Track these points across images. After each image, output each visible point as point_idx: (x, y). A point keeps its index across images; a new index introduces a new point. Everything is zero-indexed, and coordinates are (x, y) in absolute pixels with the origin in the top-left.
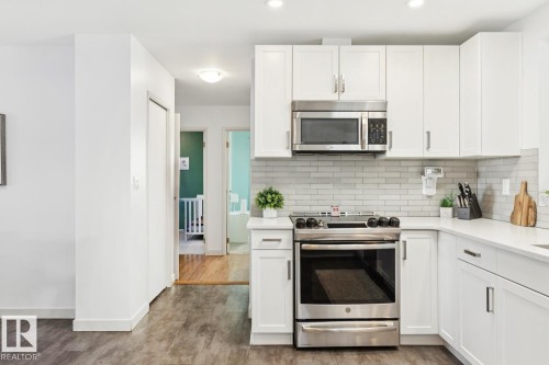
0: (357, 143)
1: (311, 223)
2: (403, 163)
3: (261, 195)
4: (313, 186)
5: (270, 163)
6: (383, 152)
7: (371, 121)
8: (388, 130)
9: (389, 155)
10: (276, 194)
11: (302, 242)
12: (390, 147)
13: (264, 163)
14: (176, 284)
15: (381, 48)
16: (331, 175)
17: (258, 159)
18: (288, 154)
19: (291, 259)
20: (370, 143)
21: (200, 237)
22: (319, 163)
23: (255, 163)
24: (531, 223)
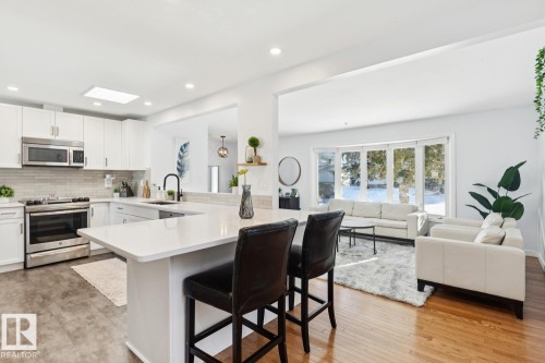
0: (67, 162)
1: (37, 203)
6: (82, 167)
7: (75, 152)
8: (85, 156)
9: (85, 168)
10: (9, 189)
11: (31, 213)
12: (86, 165)
16: (49, 178)
18: (19, 166)
19: (23, 223)
20: (74, 162)
24: (148, 196)
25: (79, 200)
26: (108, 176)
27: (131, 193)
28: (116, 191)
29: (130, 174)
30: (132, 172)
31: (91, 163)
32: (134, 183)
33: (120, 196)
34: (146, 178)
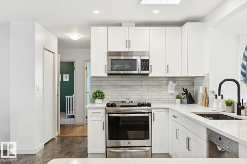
0: (136, 70)
1: (113, 105)
2: (160, 79)
3: (95, 93)
4: (119, 89)
5: (99, 79)
6: (148, 74)
7: (142, 61)
8: (150, 64)
9: (150, 75)
10: (101, 93)
11: (109, 113)
12: (151, 72)
13: (96, 79)
14: (58, 137)
15: (147, 28)
16: (126, 84)
17: (93, 77)
18: (106, 75)
19: (105, 121)
20: (141, 70)
21: (73, 117)
22: (122, 79)
23: (93, 79)
24: (207, 104)
25: (143, 105)
26: (171, 83)
27: (191, 100)
28: (178, 97)
29: (192, 80)
30: (193, 78)
31: (155, 71)
32: (195, 89)
33: (182, 102)
34: (205, 84)
